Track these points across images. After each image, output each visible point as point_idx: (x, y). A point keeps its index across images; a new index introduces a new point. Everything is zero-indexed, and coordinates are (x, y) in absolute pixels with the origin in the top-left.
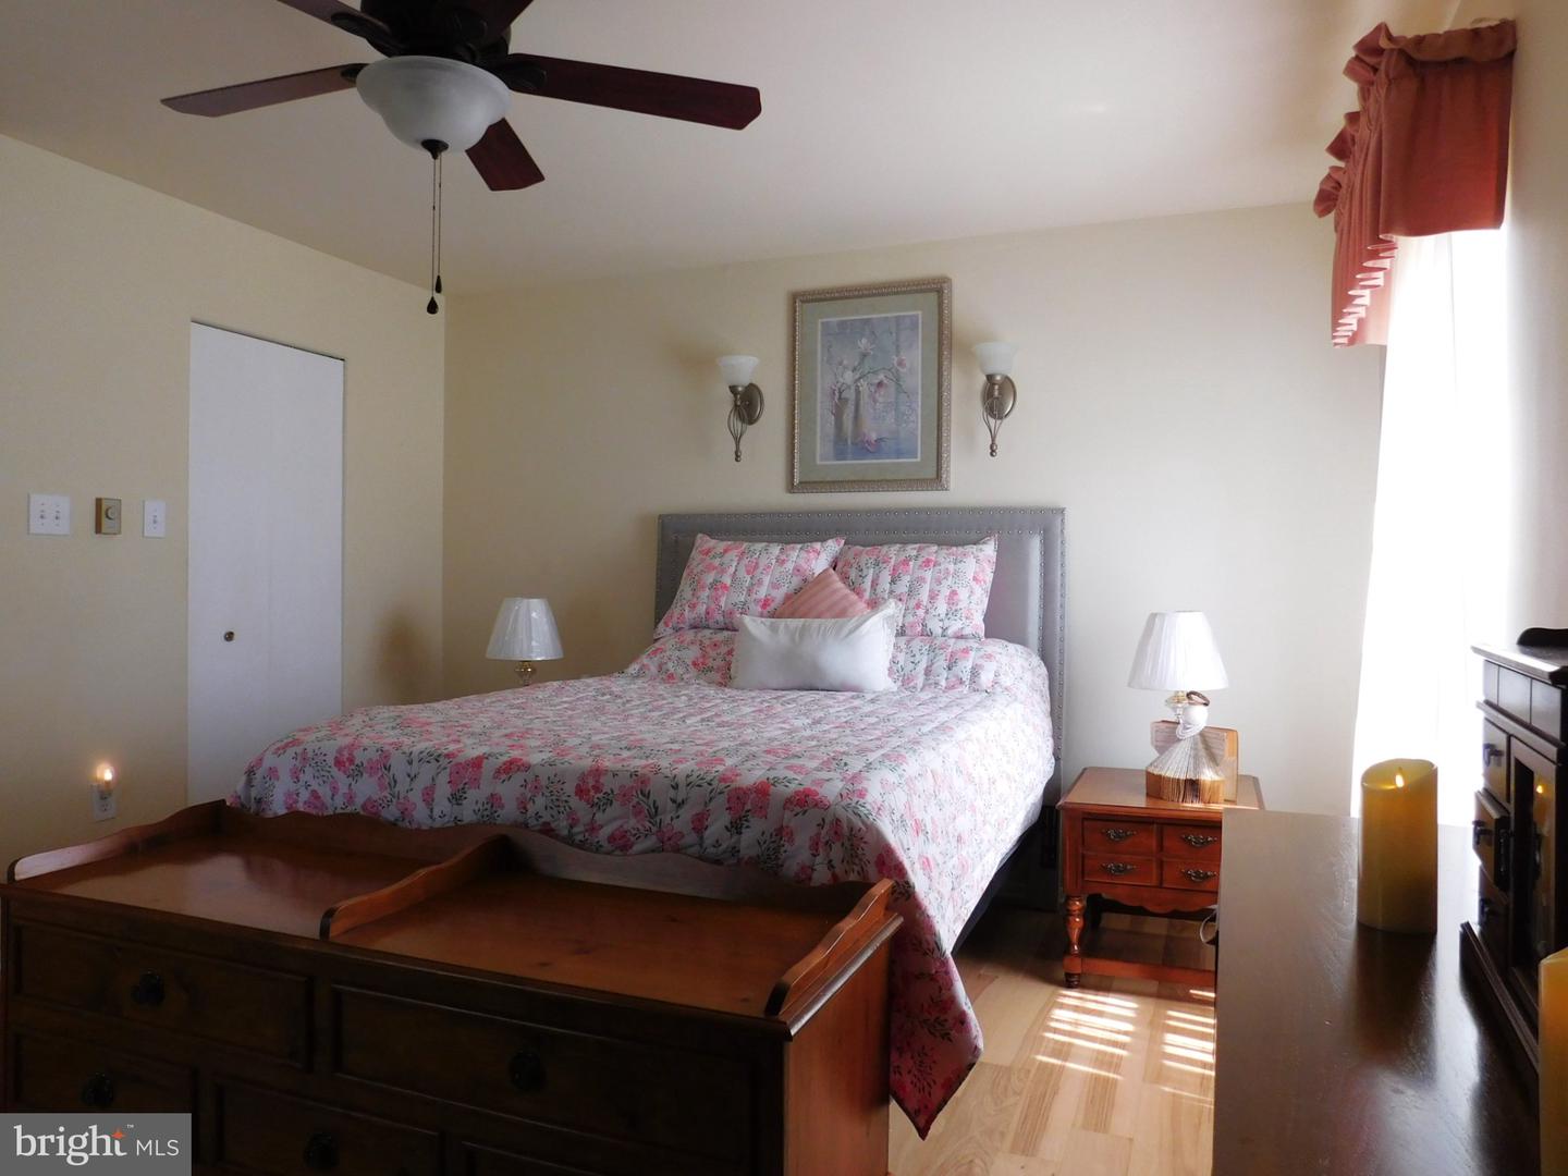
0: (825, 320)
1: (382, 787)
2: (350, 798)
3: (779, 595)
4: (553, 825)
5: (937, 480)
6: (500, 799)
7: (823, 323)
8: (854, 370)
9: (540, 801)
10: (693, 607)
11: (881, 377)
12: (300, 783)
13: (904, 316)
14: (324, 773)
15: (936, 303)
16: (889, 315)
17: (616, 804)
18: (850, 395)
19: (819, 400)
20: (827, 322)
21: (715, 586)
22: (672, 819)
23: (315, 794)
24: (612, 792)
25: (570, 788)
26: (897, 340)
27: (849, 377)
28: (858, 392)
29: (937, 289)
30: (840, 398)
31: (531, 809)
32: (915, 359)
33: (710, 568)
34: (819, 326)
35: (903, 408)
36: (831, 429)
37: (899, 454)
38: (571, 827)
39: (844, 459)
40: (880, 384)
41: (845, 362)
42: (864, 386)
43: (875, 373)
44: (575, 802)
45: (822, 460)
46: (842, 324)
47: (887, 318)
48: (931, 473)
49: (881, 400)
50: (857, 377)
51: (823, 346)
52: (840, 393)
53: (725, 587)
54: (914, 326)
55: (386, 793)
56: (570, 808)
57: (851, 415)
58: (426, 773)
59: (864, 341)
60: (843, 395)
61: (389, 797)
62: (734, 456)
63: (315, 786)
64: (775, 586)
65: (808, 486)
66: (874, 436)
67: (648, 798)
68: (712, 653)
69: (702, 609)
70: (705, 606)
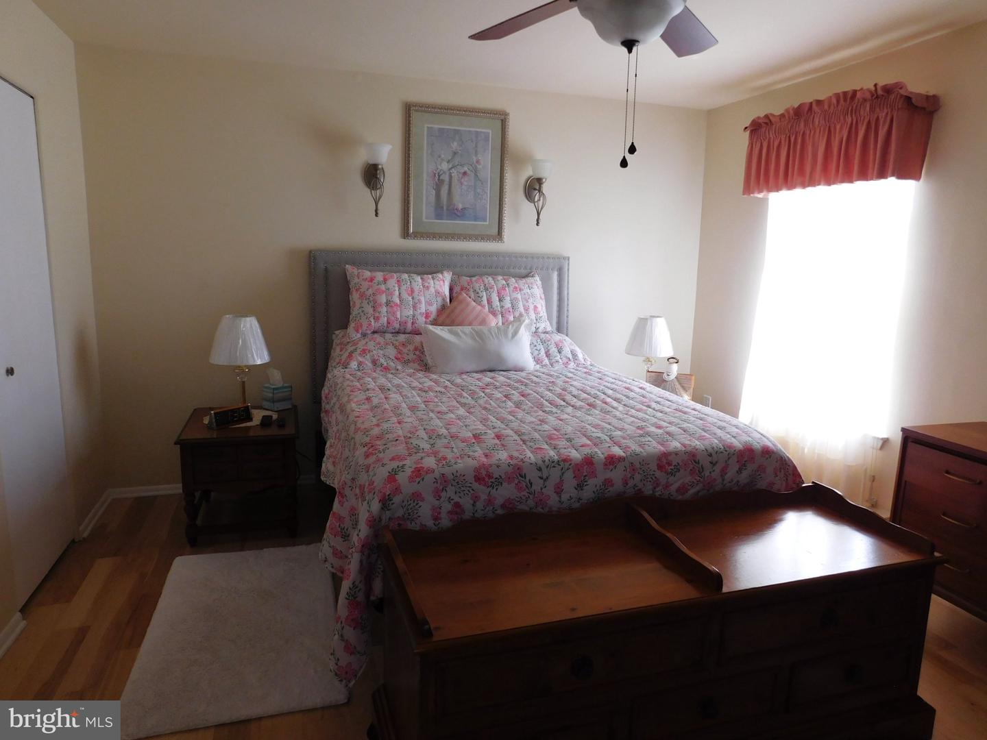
0: (429, 126)
1: (520, 489)
2: (490, 501)
3: (433, 309)
4: (643, 490)
5: (499, 235)
6: (612, 481)
7: (428, 127)
8: (448, 162)
9: (638, 477)
10: (377, 319)
11: (466, 169)
12: (442, 499)
13: (481, 132)
14: (464, 489)
15: (500, 127)
16: (471, 129)
17: (682, 471)
18: (446, 178)
19: (425, 179)
20: (431, 128)
21: (388, 303)
22: (710, 473)
23: (457, 505)
24: (678, 464)
25: (653, 466)
26: (476, 146)
27: (445, 166)
28: (451, 177)
29: (502, 119)
30: (439, 180)
31: (631, 483)
32: (487, 161)
33: (380, 292)
34: (426, 129)
35: (479, 190)
36: (432, 199)
37: (476, 219)
38: (655, 488)
39: (441, 219)
40: (465, 173)
41: (443, 156)
42: (454, 173)
43: (462, 165)
44: (658, 474)
45: (426, 218)
46: (441, 130)
47: (470, 131)
48: (495, 231)
49: (465, 183)
50: (451, 166)
51: (428, 143)
52: (439, 176)
53: (396, 305)
54: (486, 139)
55: (525, 493)
56: (656, 477)
57: (447, 191)
58: (555, 474)
59: (455, 144)
60: (441, 178)
61: (527, 495)
62: (375, 213)
63: (457, 499)
64: (429, 303)
65: (418, 235)
66: (460, 206)
67: (699, 463)
68: (405, 351)
69: (384, 320)
70: (386, 319)
